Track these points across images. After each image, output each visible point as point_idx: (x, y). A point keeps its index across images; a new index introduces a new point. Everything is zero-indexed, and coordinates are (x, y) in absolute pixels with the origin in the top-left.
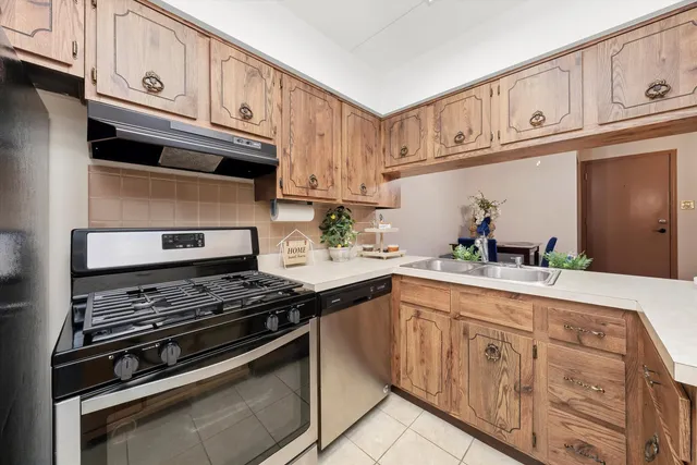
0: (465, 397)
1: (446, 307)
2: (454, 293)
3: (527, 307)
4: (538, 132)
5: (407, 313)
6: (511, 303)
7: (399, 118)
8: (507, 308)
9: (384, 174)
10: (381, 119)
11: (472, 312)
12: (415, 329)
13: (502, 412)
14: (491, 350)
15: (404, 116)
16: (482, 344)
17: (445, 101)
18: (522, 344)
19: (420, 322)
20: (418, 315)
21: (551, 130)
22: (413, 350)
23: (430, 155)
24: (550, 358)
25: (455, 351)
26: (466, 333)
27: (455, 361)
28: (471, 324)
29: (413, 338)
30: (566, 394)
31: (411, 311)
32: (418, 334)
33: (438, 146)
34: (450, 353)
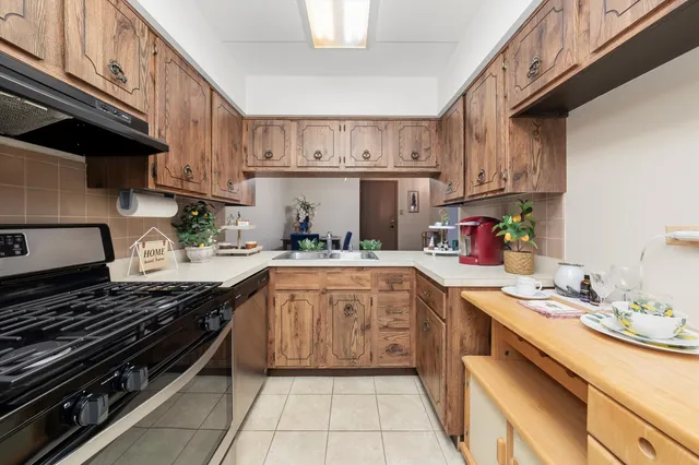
0: (330, 350)
1: (316, 286)
2: (321, 274)
3: (367, 275)
4: (366, 163)
5: (281, 298)
6: (359, 274)
7: (263, 123)
8: (357, 278)
9: (244, 172)
10: (242, 118)
11: (336, 285)
12: (290, 311)
13: (354, 348)
14: (348, 308)
15: (269, 122)
16: (342, 305)
17: (306, 122)
18: (365, 298)
19: (293, 304)
20: (292, 298)
21: (373, 164)
22: (288, 330)
23: (293, 163)
24: (379, 302)
25: (323, 318)
26: (331, 302)
27: (323, 326)
28: (334, 294)
29: (288, 319)
30: (386, 320)
31: (286, 296)
32: (293, 314)
33: (300, 157)
34: (319, 320)
